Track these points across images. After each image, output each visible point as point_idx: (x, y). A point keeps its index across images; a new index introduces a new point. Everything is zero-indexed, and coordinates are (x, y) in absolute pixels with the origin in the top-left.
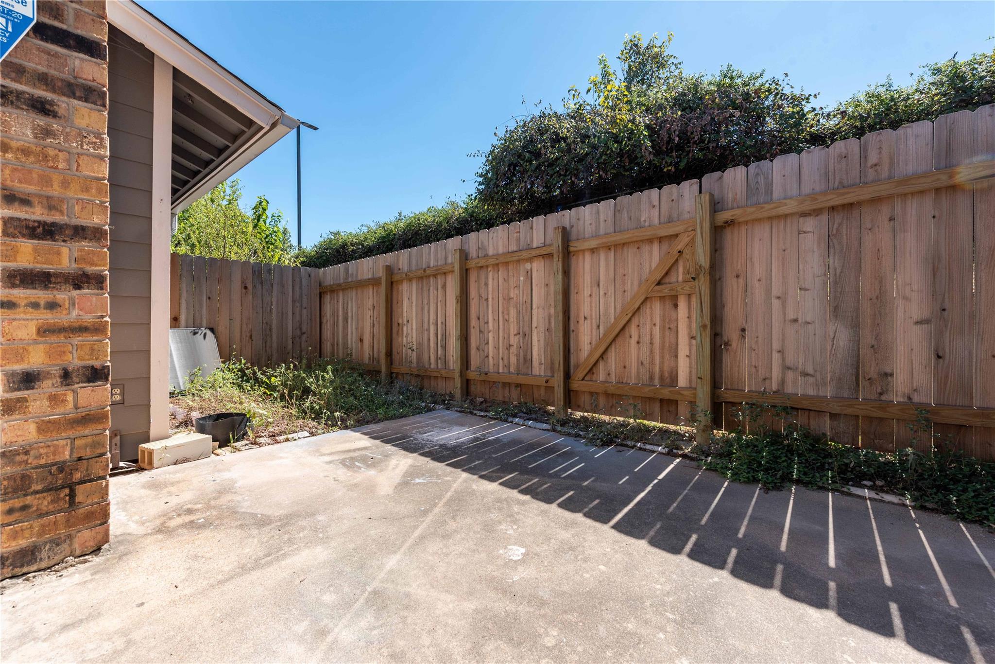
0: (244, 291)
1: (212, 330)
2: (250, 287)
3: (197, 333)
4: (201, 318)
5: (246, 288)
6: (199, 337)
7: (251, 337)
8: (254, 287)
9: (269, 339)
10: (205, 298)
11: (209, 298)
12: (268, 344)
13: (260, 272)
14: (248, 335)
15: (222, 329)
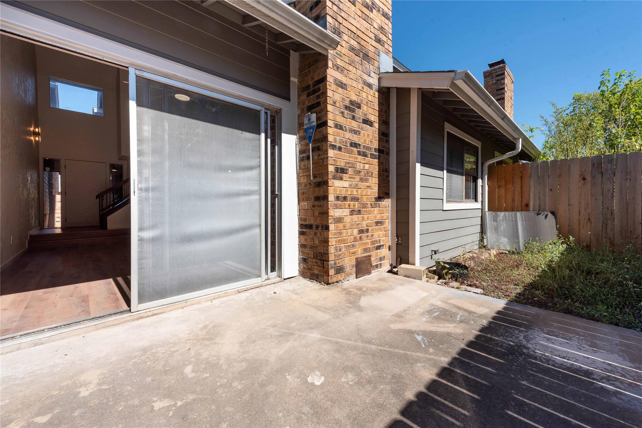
0: (582, 181)
1: (553, 213)
2: (589, 178)
3: (540, 214)
4: (545, 205)
5: (584, 179)
6: (542, 217)
7: (589, 219)
8: (593, 177)
9: (610, 222)
10: (547, 190)
11: (551, 190)
12: (609, 227)
13: (600, 164)
14: (587, 218)
15: (561, 213)
